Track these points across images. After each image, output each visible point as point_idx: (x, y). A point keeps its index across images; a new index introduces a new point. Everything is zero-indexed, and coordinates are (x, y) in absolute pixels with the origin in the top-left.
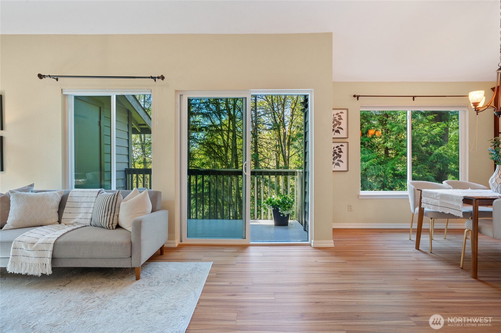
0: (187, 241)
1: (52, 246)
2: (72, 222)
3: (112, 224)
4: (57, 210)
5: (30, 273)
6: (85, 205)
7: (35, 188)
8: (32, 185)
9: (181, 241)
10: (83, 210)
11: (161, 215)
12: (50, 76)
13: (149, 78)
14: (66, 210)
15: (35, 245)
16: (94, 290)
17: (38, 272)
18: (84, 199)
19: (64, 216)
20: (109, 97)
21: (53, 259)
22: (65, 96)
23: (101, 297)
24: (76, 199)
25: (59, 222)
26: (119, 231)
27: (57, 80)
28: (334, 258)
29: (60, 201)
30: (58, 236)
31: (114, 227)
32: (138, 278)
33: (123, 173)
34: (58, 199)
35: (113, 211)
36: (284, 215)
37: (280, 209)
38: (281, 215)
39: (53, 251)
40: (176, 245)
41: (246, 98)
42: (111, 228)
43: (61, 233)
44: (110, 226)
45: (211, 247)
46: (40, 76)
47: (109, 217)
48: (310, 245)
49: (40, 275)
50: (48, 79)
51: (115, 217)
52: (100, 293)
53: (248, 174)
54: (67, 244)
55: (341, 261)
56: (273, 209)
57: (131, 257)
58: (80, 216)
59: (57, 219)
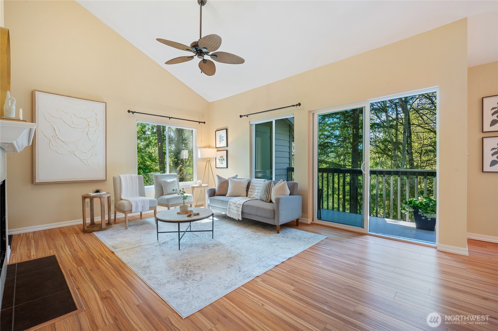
0: (317, 221)
1: (242, 206)
2: (252, 197)
3: (268, 199)
4: (246, 189)
5: (234, 218)
6: (257, 188)
7: (238, 177)
8: (237, 176)
9: (313, 221)
10: (257, 191)
11: (296, 199)
12: (244, 115)
13: (291, 106)
14: (250, 190)
15: (236, 204)
16: (257, 232)
17: (237, 218)
18: (257, 185)
19: (249, 193)
20: (272, 122)
21: (242, 213)
22: (251, 125)
23: (259, 235)
24: (254, 184)
25: (247, 196)
26: (271, 204)
27: (248, 116)
28: (455, 263)
29: (247, 185)
30: (244, 202)
31: (269, 202)
32: (278, 233)
33: (286, 170)
34: (246, 184)
35: (268, 192)
36: (426, 219)
37: (420, 210)
38: (423, 218)
39: (242, 208)
40: (309, 222)
41: (365, 107)
42: (267, 202)
43: (245, 201)
44: (267, 200)
45: (335, 229)
46: (241, 116)
47: (266, 195)
48: (436, 248)
49: (237, 220)
50: (244, 117)
51: (269, 196)
52: (259, 234)
53: (366, 172)
54: (247, 206)
55: (463, 267)
56: (413, 210)
57: (274, 218)
58: (255, 194)
59: (245, 194)
